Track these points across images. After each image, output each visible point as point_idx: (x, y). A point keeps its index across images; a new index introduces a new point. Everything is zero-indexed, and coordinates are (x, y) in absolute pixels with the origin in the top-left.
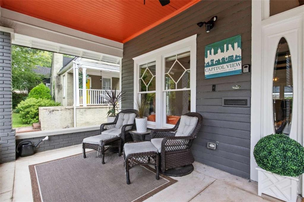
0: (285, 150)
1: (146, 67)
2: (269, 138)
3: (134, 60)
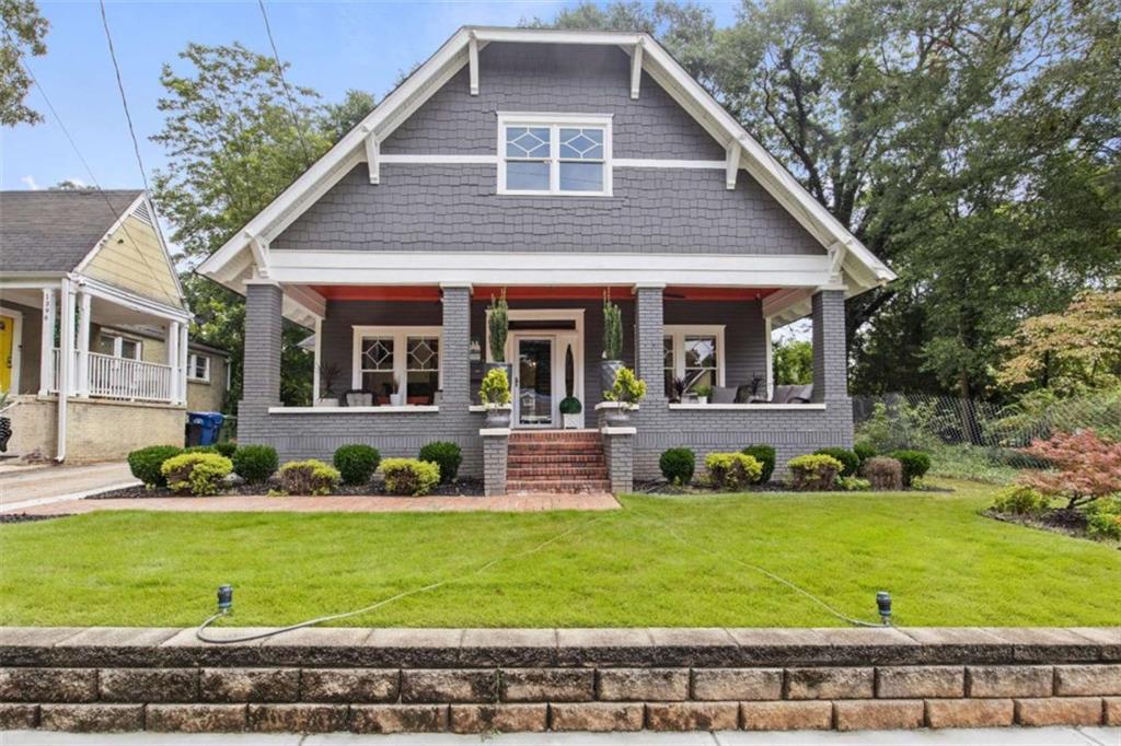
1: (377, 341)
3: (352, 329)
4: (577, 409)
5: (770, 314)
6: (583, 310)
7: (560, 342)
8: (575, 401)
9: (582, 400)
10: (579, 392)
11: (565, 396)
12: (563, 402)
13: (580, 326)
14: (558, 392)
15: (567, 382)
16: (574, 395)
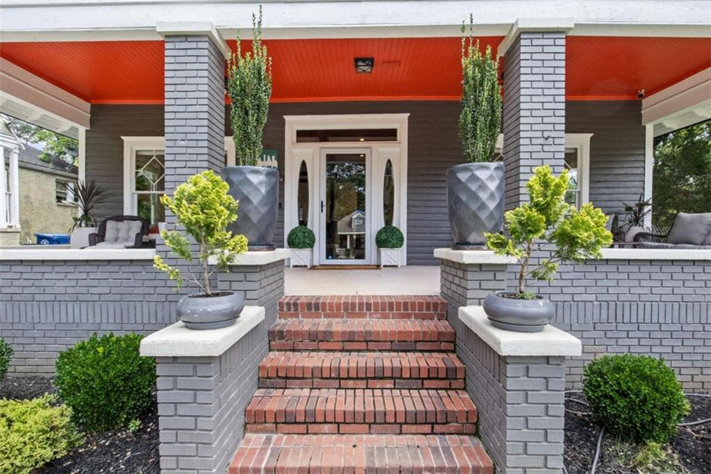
0: (304, 233)
1: (153, 156)
2: (296, 228)
3: (123, 141)
4: (399, 243)
5: (649, 121)
6: (408, 114)
7: (378, 154)
8: (396, 231)
9: (404, 231)
10: (401, 220)
11: (383, 225)
12: (380, 233)
13: (403, 135)
14: (374, 221)
15: (385, 207)
16: (394, 224)
